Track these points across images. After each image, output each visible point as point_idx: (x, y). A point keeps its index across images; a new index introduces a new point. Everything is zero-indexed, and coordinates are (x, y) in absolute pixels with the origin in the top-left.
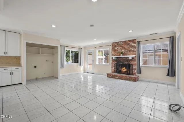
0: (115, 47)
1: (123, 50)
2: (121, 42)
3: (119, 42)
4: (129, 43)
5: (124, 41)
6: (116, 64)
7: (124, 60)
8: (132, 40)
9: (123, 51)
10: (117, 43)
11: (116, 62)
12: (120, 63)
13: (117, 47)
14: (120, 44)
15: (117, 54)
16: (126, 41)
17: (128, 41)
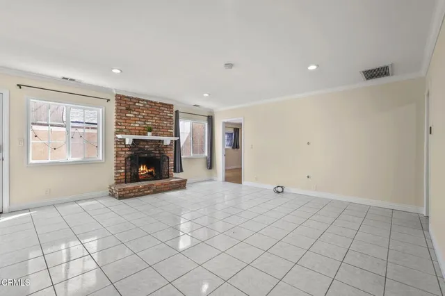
0: (128, 109)
1: (150, 123)
2: (144, 100)
3: (138, 100)
4: (163, 108)
5: (152, 102)
6: (131, 157)
7: (152, 147)
8: (166, 104)
9: (148, 123)
10: (135, 101)
11: (130, 153)
12: (143, 155)
13: (135, 113)
14: (141, 105)
15: (133, 131)
16: (155, 103)
17: (160, 103)
